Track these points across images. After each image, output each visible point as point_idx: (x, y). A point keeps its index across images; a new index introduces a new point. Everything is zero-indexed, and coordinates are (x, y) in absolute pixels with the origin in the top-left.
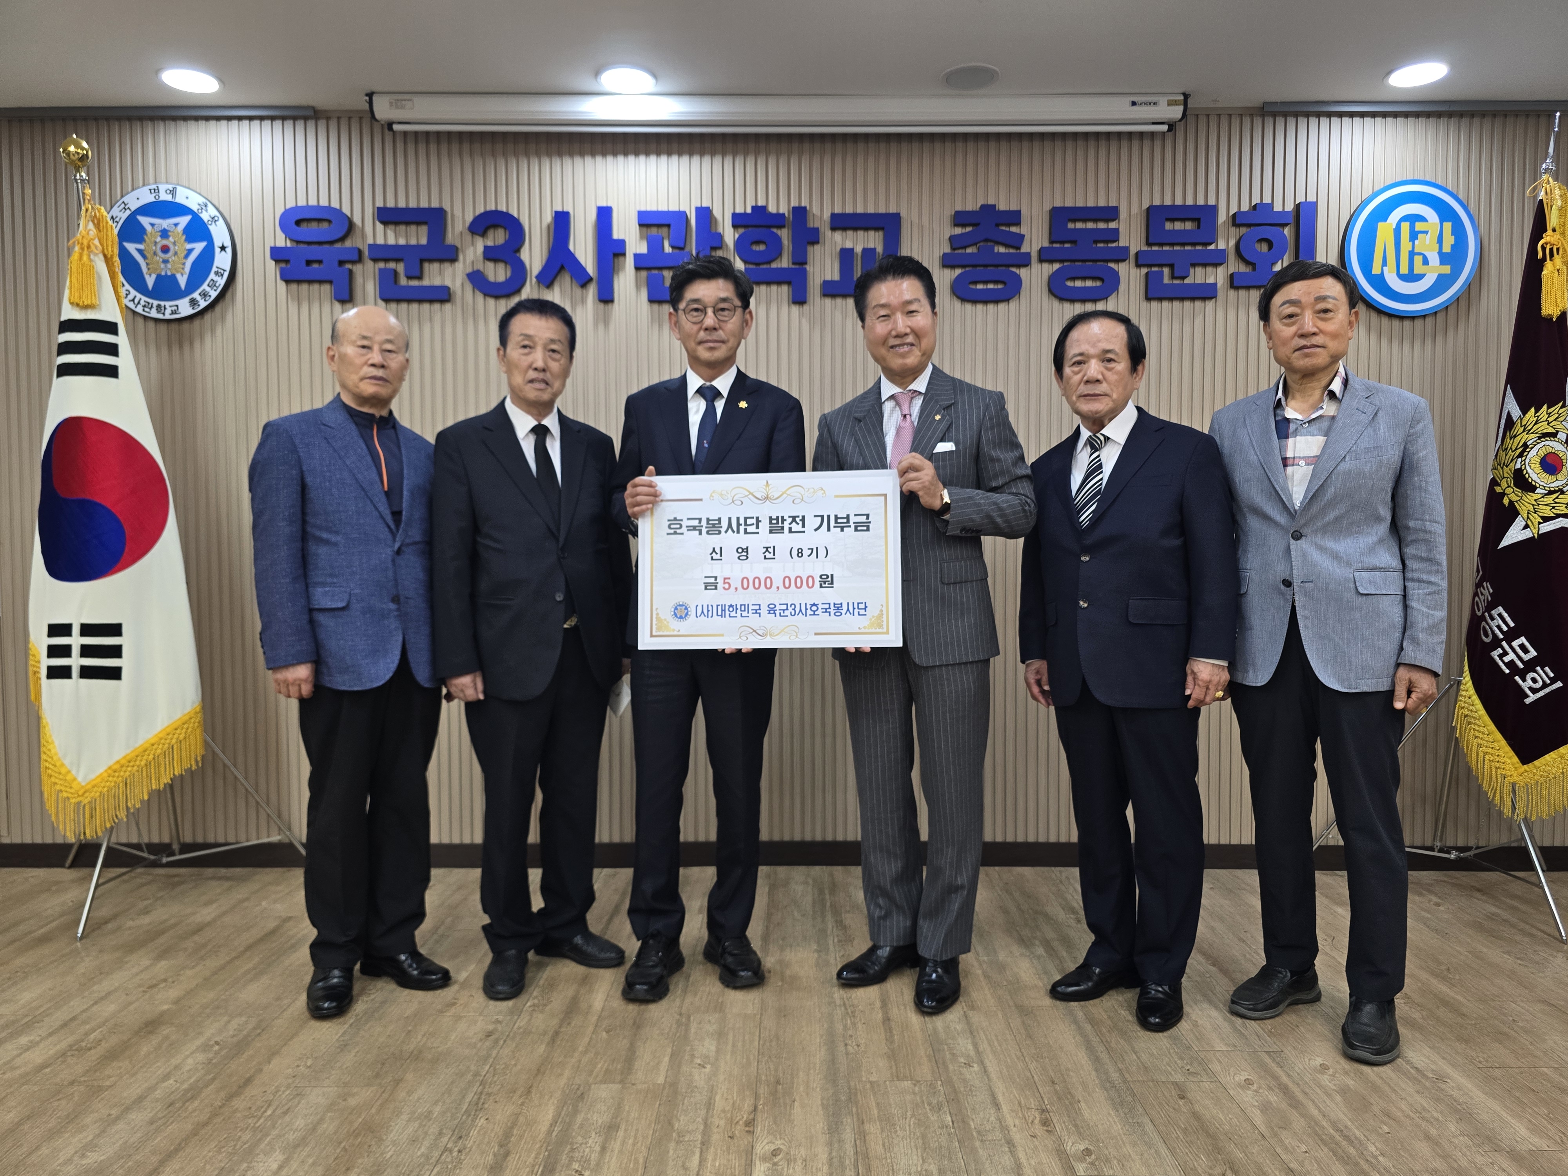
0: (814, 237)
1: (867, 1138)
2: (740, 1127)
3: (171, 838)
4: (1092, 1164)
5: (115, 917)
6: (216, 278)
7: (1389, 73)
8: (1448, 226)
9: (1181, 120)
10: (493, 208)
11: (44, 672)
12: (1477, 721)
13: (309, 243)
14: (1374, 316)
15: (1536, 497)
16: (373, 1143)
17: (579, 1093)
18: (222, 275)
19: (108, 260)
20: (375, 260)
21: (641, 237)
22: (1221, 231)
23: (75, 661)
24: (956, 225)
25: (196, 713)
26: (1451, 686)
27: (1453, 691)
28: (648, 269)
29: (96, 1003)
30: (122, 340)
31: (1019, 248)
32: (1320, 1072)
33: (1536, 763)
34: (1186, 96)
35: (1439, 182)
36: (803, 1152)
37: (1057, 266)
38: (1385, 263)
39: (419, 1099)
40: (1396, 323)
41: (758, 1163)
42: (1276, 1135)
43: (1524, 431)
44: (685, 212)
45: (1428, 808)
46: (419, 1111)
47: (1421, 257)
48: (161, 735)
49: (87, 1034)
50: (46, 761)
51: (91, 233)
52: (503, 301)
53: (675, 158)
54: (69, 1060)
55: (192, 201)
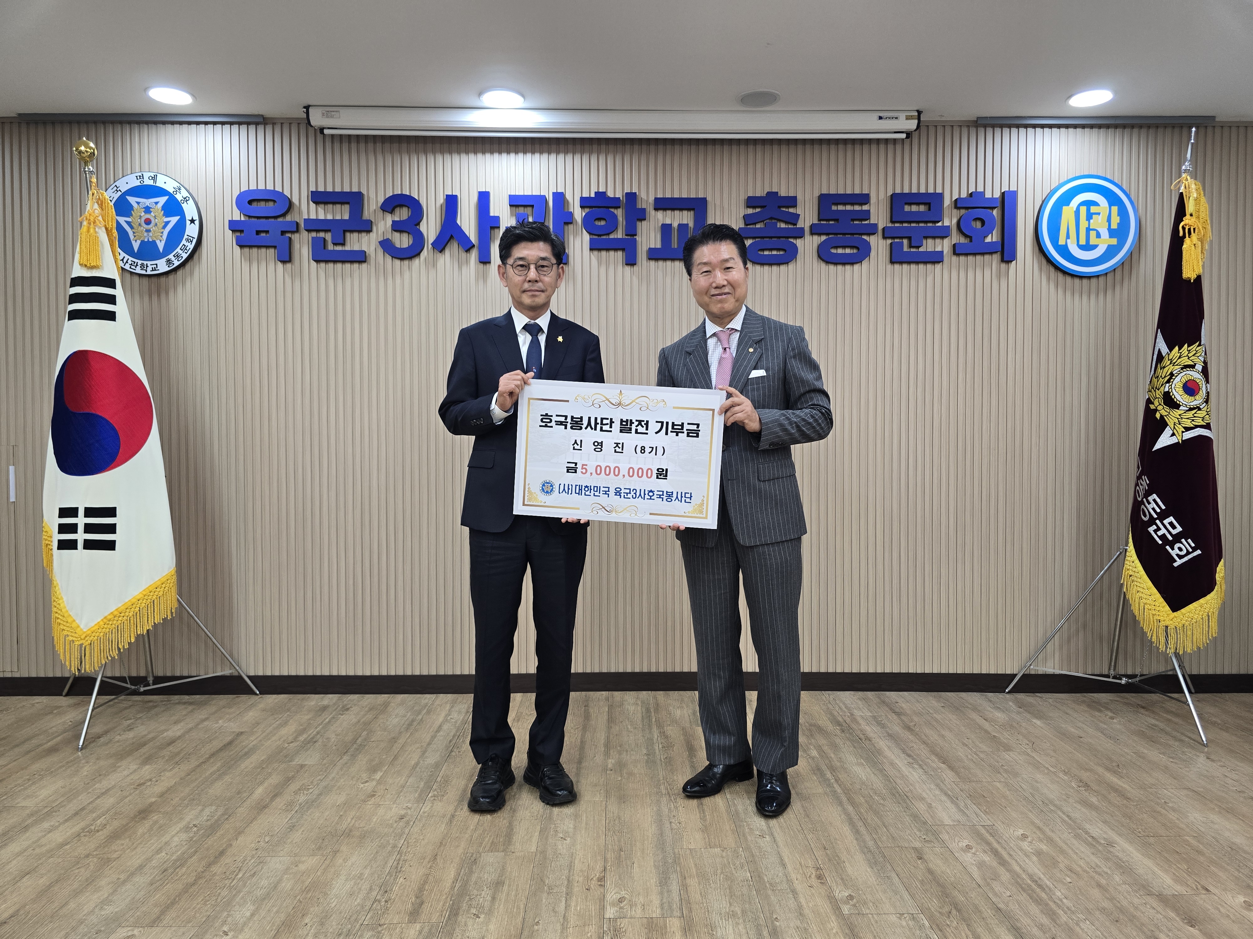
0: (642, 215)
1: (688, 889)
2: (594, 882)
3: (147, 672)
4: (854, 905)
5: (106, 732)
6: (187, 244)
7: (1070, 97)
8: (1115, 209)
9: (915, 130)
10: (399, 192)
11: (55, 544)
12: (1139, 580)
13: (258, 218)
14: (1060, 275)
15: (1180, 412)
16: (321, 896)
17: (473, 859)
18: (192, 242)
19: (108, 232)
20: (309, 231)
21: (512, 215)
22: (946, 212)
23: (81, 536)
24: (748, 207)
25: (172, 575)
26: (1121, 553)
27: (1122, 557)
29: (98, 797)
30: (118, 292)
31: (796, 225)
32: (1021, 840)
33: (1183, 610)
34: (919, 112)
35: (1108, 177)
36: (641, 899)
37: (824, 238)
38: (1068, 237)
39: (353, 864)
40: (1077, 281)
41: (608, 907)
42: (988, 884)
43: (1170, 364)
44: (544, 196)
45: (1105, 645)
46: (353, 873)
47: (1095, 232)
48: (144, 593)
49: (94, 820)
50: (56, 613)
51: (96, 211)
52: (406, 262)
53: (537, 155)
54: (83, 839)
55: (169, 185)
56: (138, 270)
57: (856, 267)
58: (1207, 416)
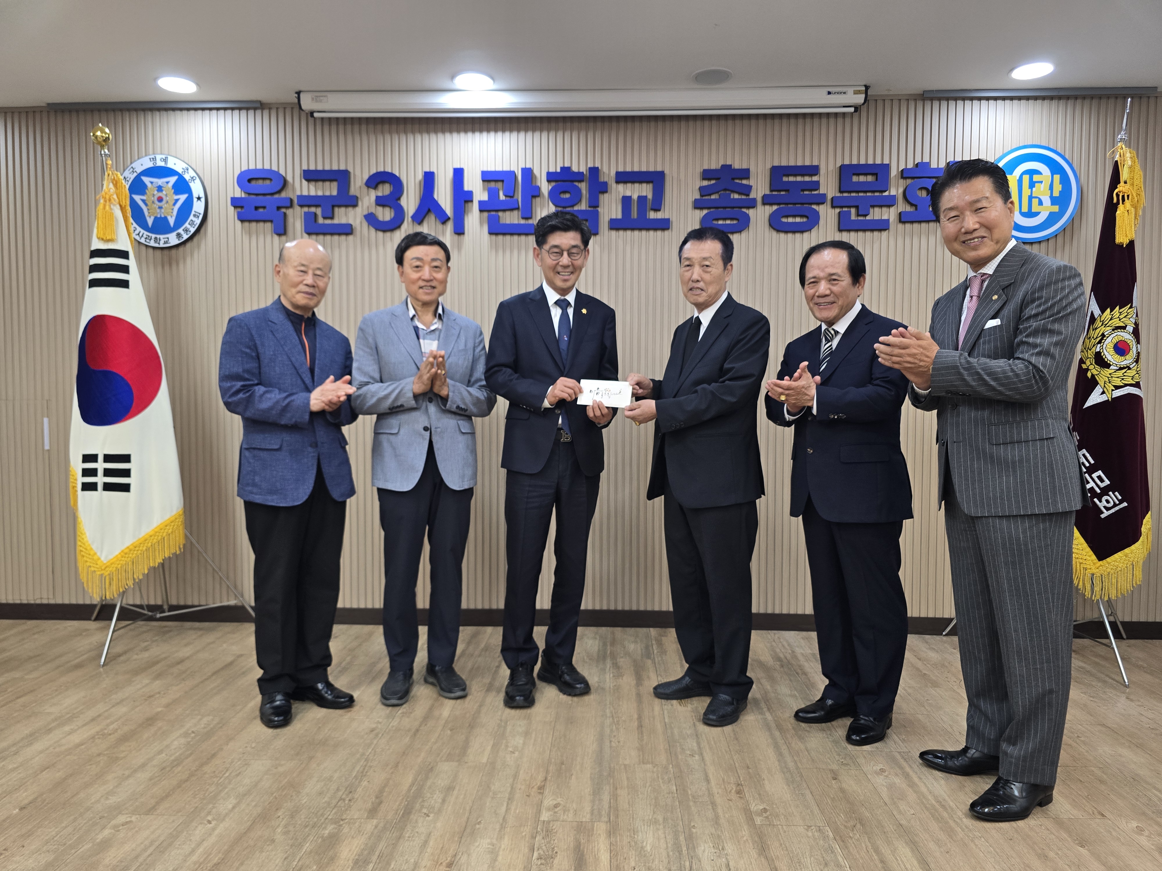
0: (604, 188)
1: (618, 798)
2: (535, 790)
3: (163, 601)
4: (767, 817)
5: (125, 652)
6: (194, 219)
7: (1012, 70)
8: (1057, 177)
9: (864, 104)
10: (382, 170)
11: (80, 486)
13: (257, 195)
15: (1110, 371)
16: (294, 794)
17: (430, 767)
18: (198, 217)
19: (122, 208)
20: (301, 206)
21: (484, 189)
22: (893, 182)
23: (100, 479)
24: (704, 179)
25: (180, 515)
28: (489, 211)
29: (113, 706)
30: (131, 263)
31: (748, 195)
33: (1108, 559)
34: (867, 87)
35: (1051, 147)
36: (574, 805)
37: (775, 207)
39: (325, 768)
41: (544, 812)
43: (1102, 325)
44: (514, 172)
46: (324, 776)
47: (1037, 200)
48: (156, 530)
49: (108, 725)
50: (81, 546)
51: (111, 190)
52: (388, 234)
53: (507, 134)
54: (97, 741)
55: (178, 166)
56: (152, 243)
57: (806, 235)
58: (1137, 375)
